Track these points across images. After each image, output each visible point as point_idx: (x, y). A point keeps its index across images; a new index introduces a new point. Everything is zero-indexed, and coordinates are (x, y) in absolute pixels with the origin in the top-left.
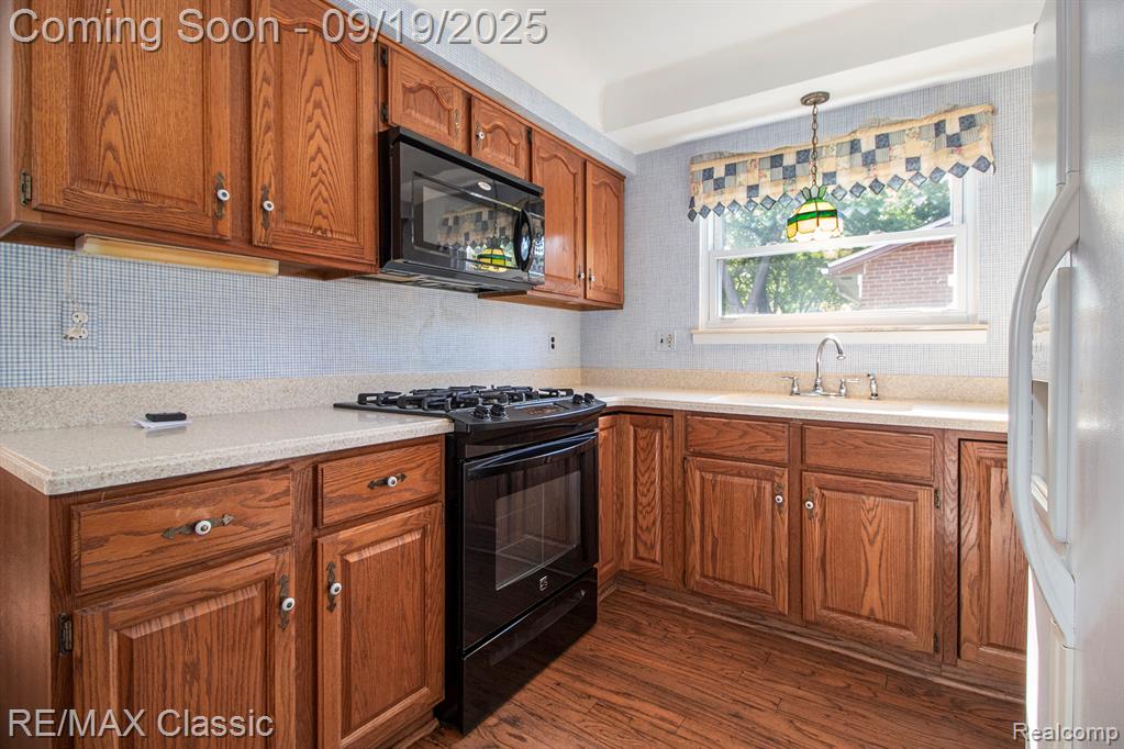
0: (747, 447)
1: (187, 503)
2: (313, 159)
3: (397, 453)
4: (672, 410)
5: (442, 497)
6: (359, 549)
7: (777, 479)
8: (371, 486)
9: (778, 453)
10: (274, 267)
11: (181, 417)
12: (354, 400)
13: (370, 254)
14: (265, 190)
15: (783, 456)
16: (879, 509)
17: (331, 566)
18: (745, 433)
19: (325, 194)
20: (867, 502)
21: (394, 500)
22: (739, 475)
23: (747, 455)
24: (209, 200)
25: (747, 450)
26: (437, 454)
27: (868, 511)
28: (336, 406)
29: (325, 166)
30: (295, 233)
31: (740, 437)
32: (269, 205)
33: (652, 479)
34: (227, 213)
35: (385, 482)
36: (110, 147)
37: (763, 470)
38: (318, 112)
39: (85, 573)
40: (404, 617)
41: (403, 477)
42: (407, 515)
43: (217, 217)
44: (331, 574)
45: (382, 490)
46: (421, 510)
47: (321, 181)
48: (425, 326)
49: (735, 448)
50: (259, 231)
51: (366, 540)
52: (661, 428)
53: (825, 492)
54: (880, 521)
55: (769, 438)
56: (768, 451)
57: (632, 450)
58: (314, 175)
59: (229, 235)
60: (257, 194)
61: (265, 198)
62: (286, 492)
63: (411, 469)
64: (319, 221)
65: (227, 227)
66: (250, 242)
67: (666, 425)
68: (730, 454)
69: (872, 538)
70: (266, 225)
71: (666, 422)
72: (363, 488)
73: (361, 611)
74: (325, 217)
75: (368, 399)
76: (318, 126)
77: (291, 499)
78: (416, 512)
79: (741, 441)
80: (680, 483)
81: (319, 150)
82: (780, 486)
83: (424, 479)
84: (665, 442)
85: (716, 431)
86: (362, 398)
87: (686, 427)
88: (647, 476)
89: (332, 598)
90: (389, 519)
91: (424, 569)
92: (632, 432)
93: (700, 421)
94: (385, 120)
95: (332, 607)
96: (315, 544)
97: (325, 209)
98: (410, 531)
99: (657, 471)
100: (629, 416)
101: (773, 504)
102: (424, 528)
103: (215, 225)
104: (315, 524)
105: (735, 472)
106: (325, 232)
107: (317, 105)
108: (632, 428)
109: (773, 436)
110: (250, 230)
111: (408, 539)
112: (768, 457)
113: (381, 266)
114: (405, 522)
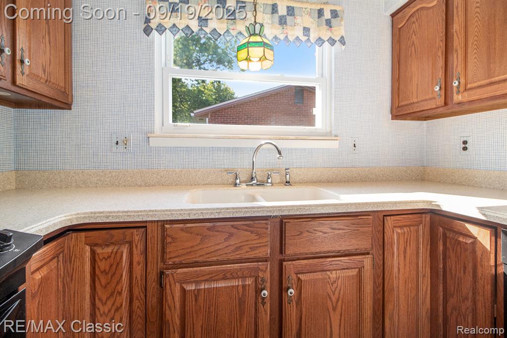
0: (233, 248)
4: (146, 222)
7: (261, 274)
9: (263, 249)
15: (266, 251)
16: (340, 280)
18: (231, 235)
20: (331, 276)
22: (225, 278)
23: (232, 257)
25: (233, 251)
27: (332, 284)
31: (225, 240)
33: (118, 304)
37: (248, 268)
49: (220, 252)
52: (131, 243)
53: (300, 276)
54: (340, 290)
55: (253, 236)
56: (252, 249)
57: (88, 275)
67: (137, 238)
68: (215, 259)
69: (334, 305)
71: (137, 235)
79: (226, 244)
80: (155, 300)
82: (263, 280)
84: (136, 258)
85: (199, 238)
87: (164, 238)
88: (110, 303)
92: (88, 254)
93: (182, 229)
99: (125, 293)
100: (83, 234)
101: (256, 299)
105: (221, 276)
108: (88, 248)
109: (258, 234)
112: (252, 255)
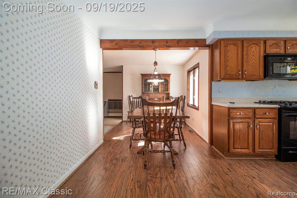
1: (239, 111)
2: (252, 64)
3: (268, 109)
5: (277, 119)
6: (261, 123)
8: (264, 114)
10: (245, 81)
11: (234, 103)
12: (258, 102)
13: (262, 77)
14: (245, 70)
17: (257, 124)
19: (254, 69)
21: (267, 117)
24: (238, 73)
26: (277, 111)
28: (255, 103)
29: (254, 64)
30: (250, 76)
32: (246, 73)
34: (240, 75)
35: (266, 114)
36: (228, 70)
38: (253, 56)
39: (231, 115)
40: (269, 136)
41: (269, 113)
42: (270, 120)
43: (239, 76)
44: (257, 125)
45: (266, 115)
46: (273, 120)
47: (254, 67)
48: (274, 88)
50: (244, 76)
51: (262, 122)
58: (252, 66)
59: (240, 78)
60: (244, 71)
61: (245, 72)
62: (251, 112)
63: (271, 112)
64: (253, 73)
65: (240, 77)
66: (243, 78)
70: (245, 75)
72: (262, 114)
73: (262, 132)
74: (254, 72)
75: (261, 102)
76: (253, 59)
77: (251, 113)
78: (272, 120)
81: (253, 62)
83: (274, 114)
86: (260, 101)
89: (257, 128)
90: (266, 120)
91: (273, 130)
94: (265, 53)
95: (257, 129)
96: (255, 120)
97: (254, 71)
98: (270, 123)
102: (273, 123)
103: (239, 77)
104: (255, 117)
106: (254, 75)
107: (253, 55)
110: (243, 77)
111: (270, 124)
113: (264, 78)
114: (270, 121)
